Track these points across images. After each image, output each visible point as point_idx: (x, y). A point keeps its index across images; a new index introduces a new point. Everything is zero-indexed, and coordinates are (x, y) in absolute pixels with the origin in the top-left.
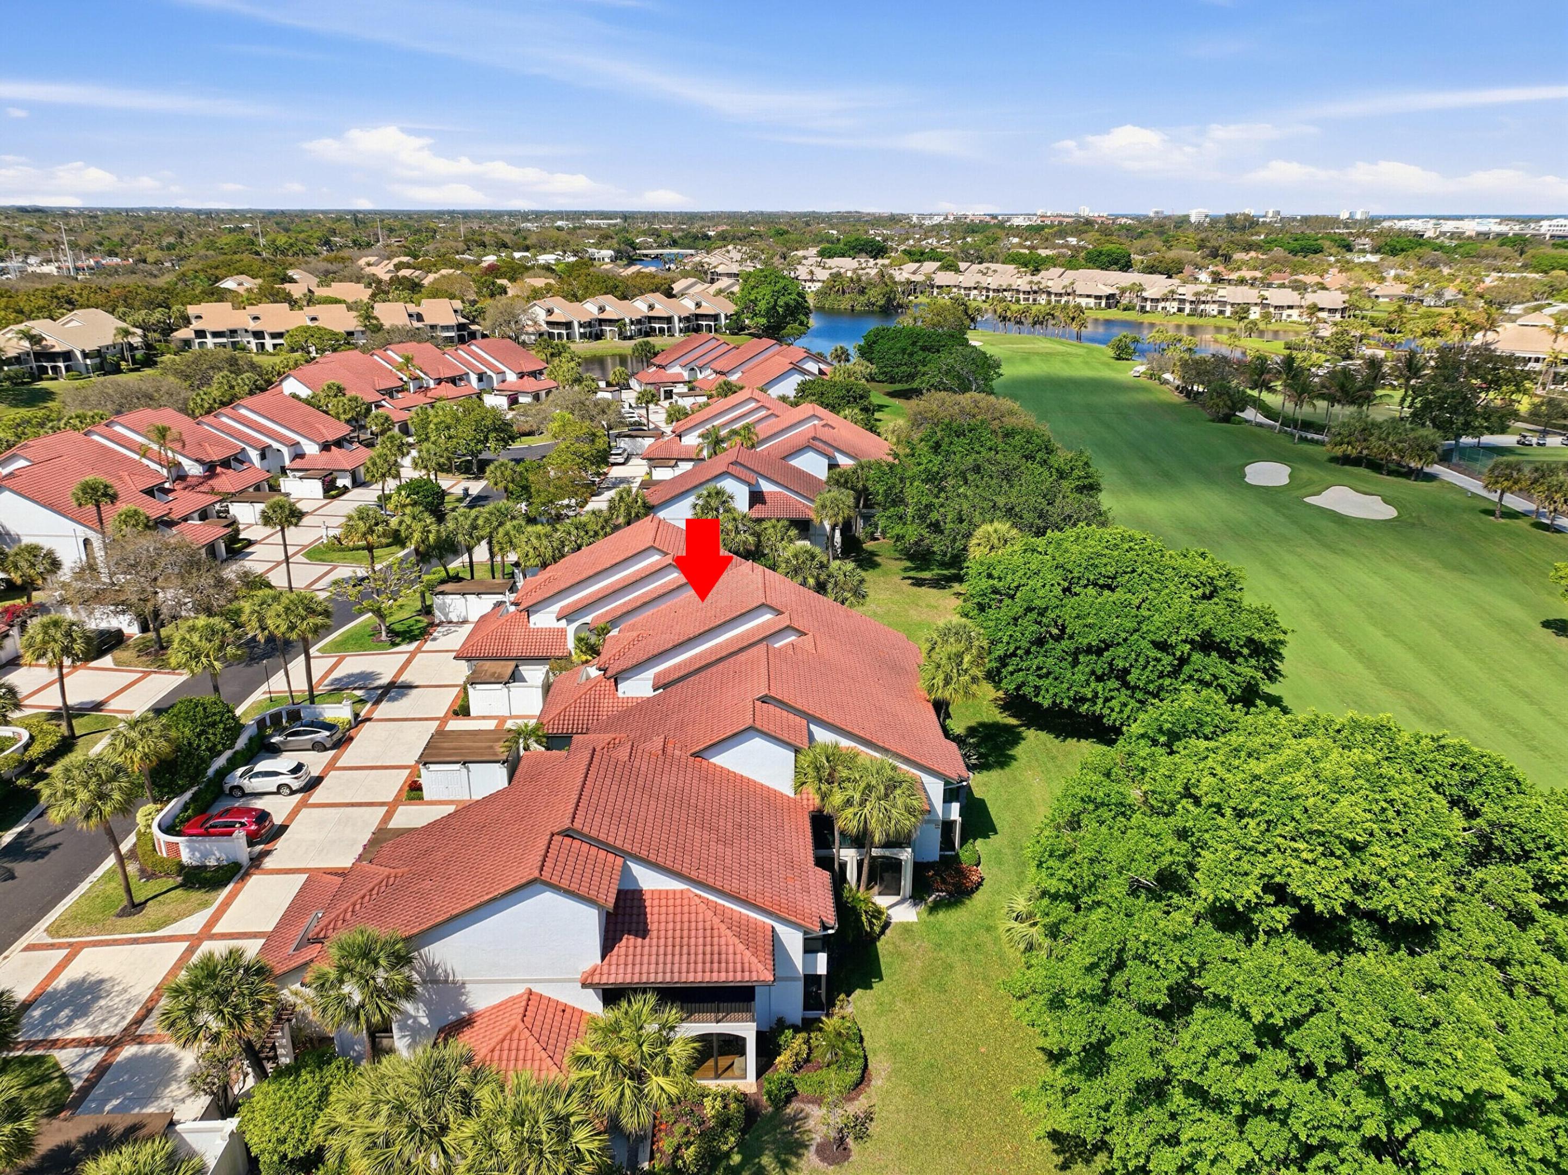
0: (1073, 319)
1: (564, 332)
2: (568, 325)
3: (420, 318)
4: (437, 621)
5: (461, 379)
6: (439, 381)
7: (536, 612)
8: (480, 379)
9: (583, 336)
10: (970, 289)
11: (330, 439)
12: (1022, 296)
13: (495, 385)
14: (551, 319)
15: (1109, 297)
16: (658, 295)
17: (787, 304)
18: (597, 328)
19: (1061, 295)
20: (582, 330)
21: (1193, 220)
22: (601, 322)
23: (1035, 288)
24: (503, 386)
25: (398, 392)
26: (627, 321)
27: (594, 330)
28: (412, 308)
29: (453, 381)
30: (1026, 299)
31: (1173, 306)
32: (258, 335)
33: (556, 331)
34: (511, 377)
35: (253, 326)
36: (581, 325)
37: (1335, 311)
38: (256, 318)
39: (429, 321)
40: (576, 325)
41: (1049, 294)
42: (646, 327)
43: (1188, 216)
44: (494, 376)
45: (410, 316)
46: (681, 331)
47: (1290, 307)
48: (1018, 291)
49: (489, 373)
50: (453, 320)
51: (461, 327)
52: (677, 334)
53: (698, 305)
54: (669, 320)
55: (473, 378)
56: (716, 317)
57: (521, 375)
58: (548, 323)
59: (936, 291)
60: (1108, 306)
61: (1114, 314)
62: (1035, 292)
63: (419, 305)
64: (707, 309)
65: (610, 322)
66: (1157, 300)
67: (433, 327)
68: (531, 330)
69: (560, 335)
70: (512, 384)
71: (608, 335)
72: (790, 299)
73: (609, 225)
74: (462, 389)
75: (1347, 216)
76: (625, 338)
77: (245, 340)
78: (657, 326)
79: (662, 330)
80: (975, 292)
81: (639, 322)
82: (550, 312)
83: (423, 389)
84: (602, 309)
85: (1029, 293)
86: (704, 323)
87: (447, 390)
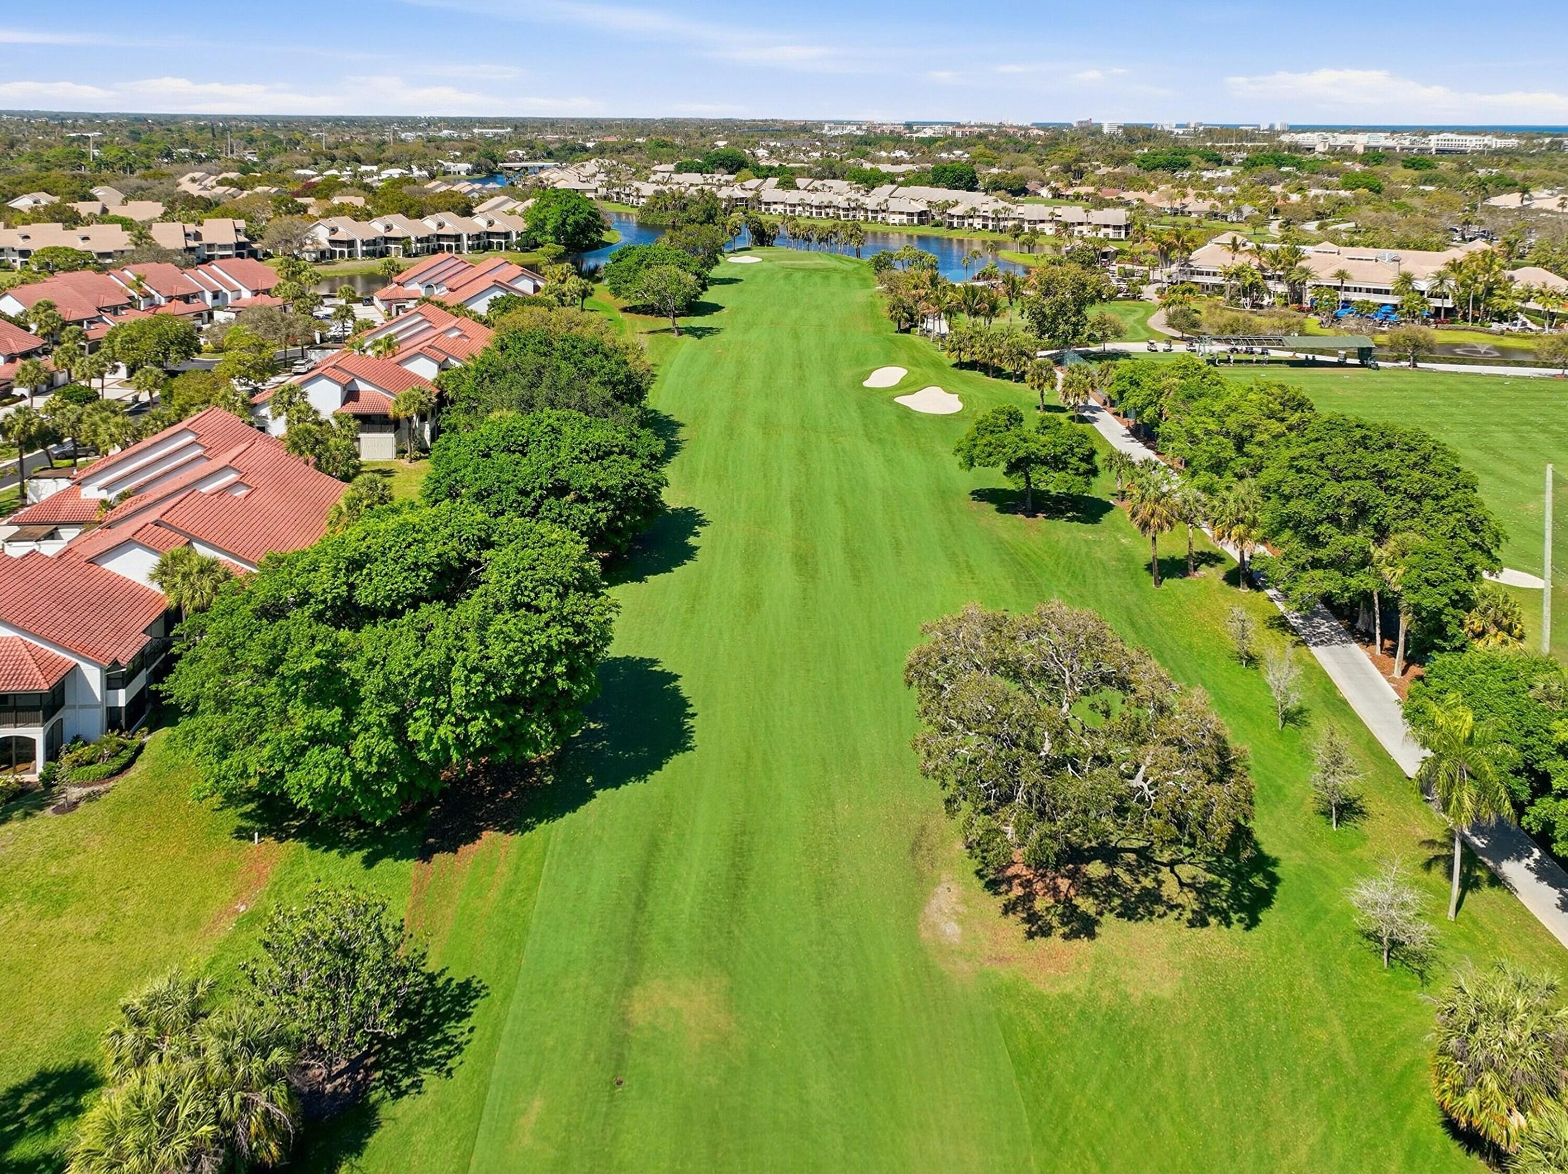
0: (851, 236)
1: (346, 250)
2: (351, 243)
3: (198, 236)
4: (29, 502)
5: (195, 296)
6: (170, 299)
7: (86, 485)
8: (215, 296)
9: (365, 254)
10: (795, 205)
11: (17, 351)
12: (841, 212)
13: (230, 302)
14: (334, 237)
15: (921, 214)
16: (451, 214)
17: (577, 223)
18: (382, 245)
19: (876, 212)
20: (364, 248)
21: (1105, 130)
22: (387, 240)
23: (853, 205)
24: (238, 303)
25: (123, 309)
26: (413, 239)
27: (378, 248)
28: (191, 228)
29: (186, 299)
30: (847, 216)
31: (978, 223)
32: (24, 253)
33: (338, 249)
34: (246, 294)
35: (21, 245)
36: (363, 243)
37: (1120, 227)
38: (27, 237)
39: (206, 240)
40: (359, 243)
41: (866, 210)
42: (433, 244)
43: (1101, 126)
44: (229, 294)
45: (187, 235)
46: (470, 248)
47: (1080, 224)
48: (838, 208)
49: (225, 290)
50: (231, 239)
51: (240, 245)
52: (465, 252)
53: (491, 223)
54: (458, 238)
55: (208, 296)
56: (507, 235)
57: (256, 293)
58: (331, 242)
59: (763, 207)
60: (921, 222)
61: (926, 230)
62: (854, 209)
63: (200, 224)
64: (499, 227)
65: (396, 240)
66: (963, 217)
67: (210, 246)
68: (311, 248)
69: (342, 253)
70: (246, 300)
71: (393, 253)
72: (580, 217)
73: (496, 135)
74: (195, 306)
75: (1267, 127)
76: (409, 256)
77: (11, 259)
78: (445, 243)
79: (449, 248)
80: (800, 208)
81: (427, 239)
82: (334, 230)
83: (154, 306)
84: (389, 228)
85: (848, 210)
86: (495, 241)
87: (180, 307)
